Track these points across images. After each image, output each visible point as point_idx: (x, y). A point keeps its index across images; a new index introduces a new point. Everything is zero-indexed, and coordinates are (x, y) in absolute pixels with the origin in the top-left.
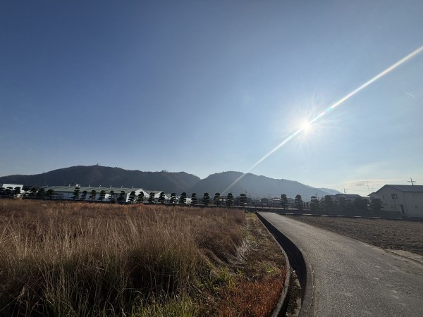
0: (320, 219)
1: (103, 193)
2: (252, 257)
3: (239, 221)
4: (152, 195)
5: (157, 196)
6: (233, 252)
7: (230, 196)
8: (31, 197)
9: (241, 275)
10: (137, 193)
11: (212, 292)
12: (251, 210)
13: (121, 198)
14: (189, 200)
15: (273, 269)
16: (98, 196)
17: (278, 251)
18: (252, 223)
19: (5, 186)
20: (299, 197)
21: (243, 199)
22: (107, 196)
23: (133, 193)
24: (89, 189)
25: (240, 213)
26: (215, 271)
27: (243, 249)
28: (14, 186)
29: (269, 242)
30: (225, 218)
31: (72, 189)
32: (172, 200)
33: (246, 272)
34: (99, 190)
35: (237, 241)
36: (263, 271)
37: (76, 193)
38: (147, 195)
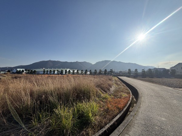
0: (145, 78)
1: (54, 71)
2: (116, 91)
3: (110, 80)
4: (74, 71)
5: (76, 71)
6: (109, 90)
7: (106, 70)
8: (28, 73)
9: (112, 96)
10: (68, 70)
11: (102, 101)
12: (115, 76)
13: (61, 73)
14: (88, 73)
15: (125, 95)
16: (52, 72)
17: (127, 90)
18: (116, 80)
19: (18, 70)
20: (136, 70)
21: (111, 71)
22: (56, 72)
23: (66, 70)
24: (49, 70)
25: (110, 77)
26: (102, 95)
27: (112, 89)
28: (21, 70)
29: (123, 86)
30: (104, 78)
31: (42, 70)
32: (82, 73)
33: (115, 96)
34: (52, 70)
35: (110, 86)
36: (121, 95)
37: (44, 71)
38: (71, 71)
